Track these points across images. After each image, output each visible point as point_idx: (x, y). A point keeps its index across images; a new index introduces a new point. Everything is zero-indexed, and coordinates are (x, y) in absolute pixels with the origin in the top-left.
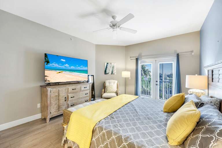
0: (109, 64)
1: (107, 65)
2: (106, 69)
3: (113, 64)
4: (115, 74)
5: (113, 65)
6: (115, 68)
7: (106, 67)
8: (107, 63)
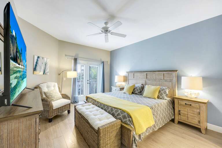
0: (41, 58)
1: (37, 60)
2: (36, 65)
3: (45, 59)
4: (48, 74)
5: (45, 61)
6: (48, 66)
7: (37, 63)
8: (38, 57)
